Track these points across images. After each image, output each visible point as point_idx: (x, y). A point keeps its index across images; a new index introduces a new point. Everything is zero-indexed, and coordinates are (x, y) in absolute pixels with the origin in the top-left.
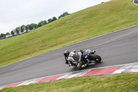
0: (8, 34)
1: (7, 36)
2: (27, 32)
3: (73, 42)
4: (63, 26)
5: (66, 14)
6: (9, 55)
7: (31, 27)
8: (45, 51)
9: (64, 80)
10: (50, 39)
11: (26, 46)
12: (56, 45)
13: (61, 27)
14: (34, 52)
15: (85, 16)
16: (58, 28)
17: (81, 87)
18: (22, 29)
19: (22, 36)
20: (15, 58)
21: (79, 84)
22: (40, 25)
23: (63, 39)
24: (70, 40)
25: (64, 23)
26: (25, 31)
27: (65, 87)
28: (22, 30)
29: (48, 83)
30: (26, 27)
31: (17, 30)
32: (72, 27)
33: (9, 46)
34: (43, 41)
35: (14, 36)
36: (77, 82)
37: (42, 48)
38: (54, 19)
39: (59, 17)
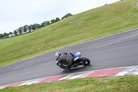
0: (11, 33)
1: (10, 36)
2: (30, 32)
3: (76, 43)
5: (69, 15)
6: (11, 54)
7: (34, 27)
8: (47, 52)
9: (67, 80)
10: (53, 40)
11: (28, 46)
12: (58, 46)
13: (64, 28)
14: (36, 52)
15: (88, 17)
16: (61, 29)
17: (83, 88)
18: (25, 28)
19: (25, 36)
20: (18, 58)
21: (81, 85)
22: (43, 25)
23: (66, 40)
24: (73, 42)
25: (67, 24)
26: (28, 31)
27: (67, 87)
28: (25, 30)
30: (29, 27)
31: (20, 30)
32: (75, 28)
33: (11, 46)
34: (46, 42)
35: (17, 35)
36: (80, 83)
37: (45, 48)
38: (58, 20)
39: (63, 18)
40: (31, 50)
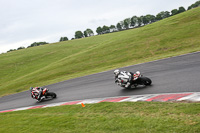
0: (112, 27)
1: (111, 30)
2: (139, 26)
6: (111, 56)
7: (146, 20)
8: (163, 56)
10: (172, 39)
11: (136, 47)
12: (181, 49)
13: (191, 23)
14: (147, 56)
16: (187, 24)
18: (133, 21)
19: (133, 32)
20: (120, 62)
22: (159, 17)
23: (193, 41)
25: (195, 18)
26: (137, 25)
27: (189, 113)
28: (133, 23)
30: (139, 19)
31: (126, 23)
33: (113, 45)
34: (163, 42)
35: (121, 30)
37: (160, 51)
38: (182, 10)
39: (189, 8)
40: (139, 53)
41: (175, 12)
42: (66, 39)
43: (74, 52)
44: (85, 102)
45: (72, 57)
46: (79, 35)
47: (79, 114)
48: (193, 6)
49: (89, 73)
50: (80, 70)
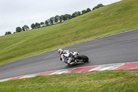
0: (42, 23)
1: (41, 26)
2: (61, 22)
3: (107, 34)
4: (97, 18)
5: (100, 6)
6: (42, 44)
7: (65, 18)
8: (78, 42)
9: (97, 72)
10: (83, 30)
11: (59, 36)
12: (89, 36)
13: (95, 19)
14: (67, 42)
15: (120, 8)
16: (92, 20)
17: (114, 80)
18: (56, 19)
19: (56, 26)
21: (111, 77)
22: (74, 16)
23: (97, 31)
24: (104, 33)
25: (98, 15)
26: (59, 21)
27: (95, 79)
28: (56, 21)
29: (80, 74)
30: (60, 17)
31: (51, 20)
32: (106, 19)
33: (43, 36)
34: (77, 32)
35: (48, 25)
36: (110, 75)
37: (75, 38)
38: (89, 10)
39: (94, 9)
40: (61, 41)
41: (84, 12)
42: (9, 33)
43: (16, 42)
44: (25, 77)
45: (15, 46)
46: (19, 30)
47: (21, 85)
48: (96, 7)
49: (27, 56)
50: (20, 55)
